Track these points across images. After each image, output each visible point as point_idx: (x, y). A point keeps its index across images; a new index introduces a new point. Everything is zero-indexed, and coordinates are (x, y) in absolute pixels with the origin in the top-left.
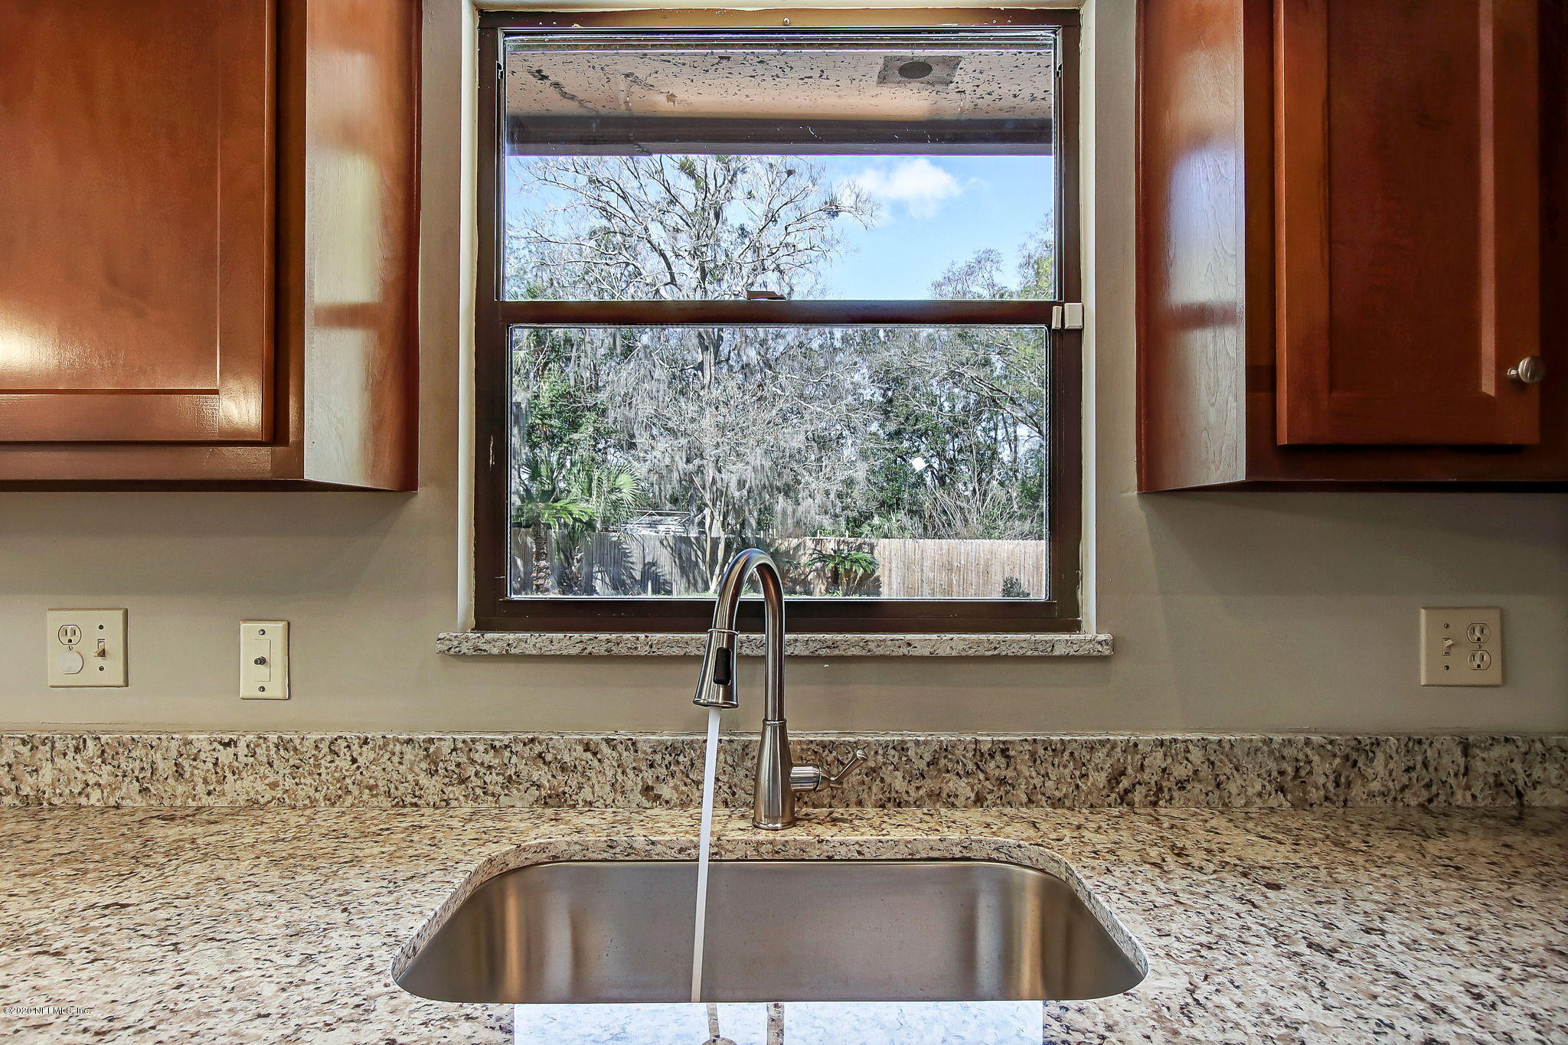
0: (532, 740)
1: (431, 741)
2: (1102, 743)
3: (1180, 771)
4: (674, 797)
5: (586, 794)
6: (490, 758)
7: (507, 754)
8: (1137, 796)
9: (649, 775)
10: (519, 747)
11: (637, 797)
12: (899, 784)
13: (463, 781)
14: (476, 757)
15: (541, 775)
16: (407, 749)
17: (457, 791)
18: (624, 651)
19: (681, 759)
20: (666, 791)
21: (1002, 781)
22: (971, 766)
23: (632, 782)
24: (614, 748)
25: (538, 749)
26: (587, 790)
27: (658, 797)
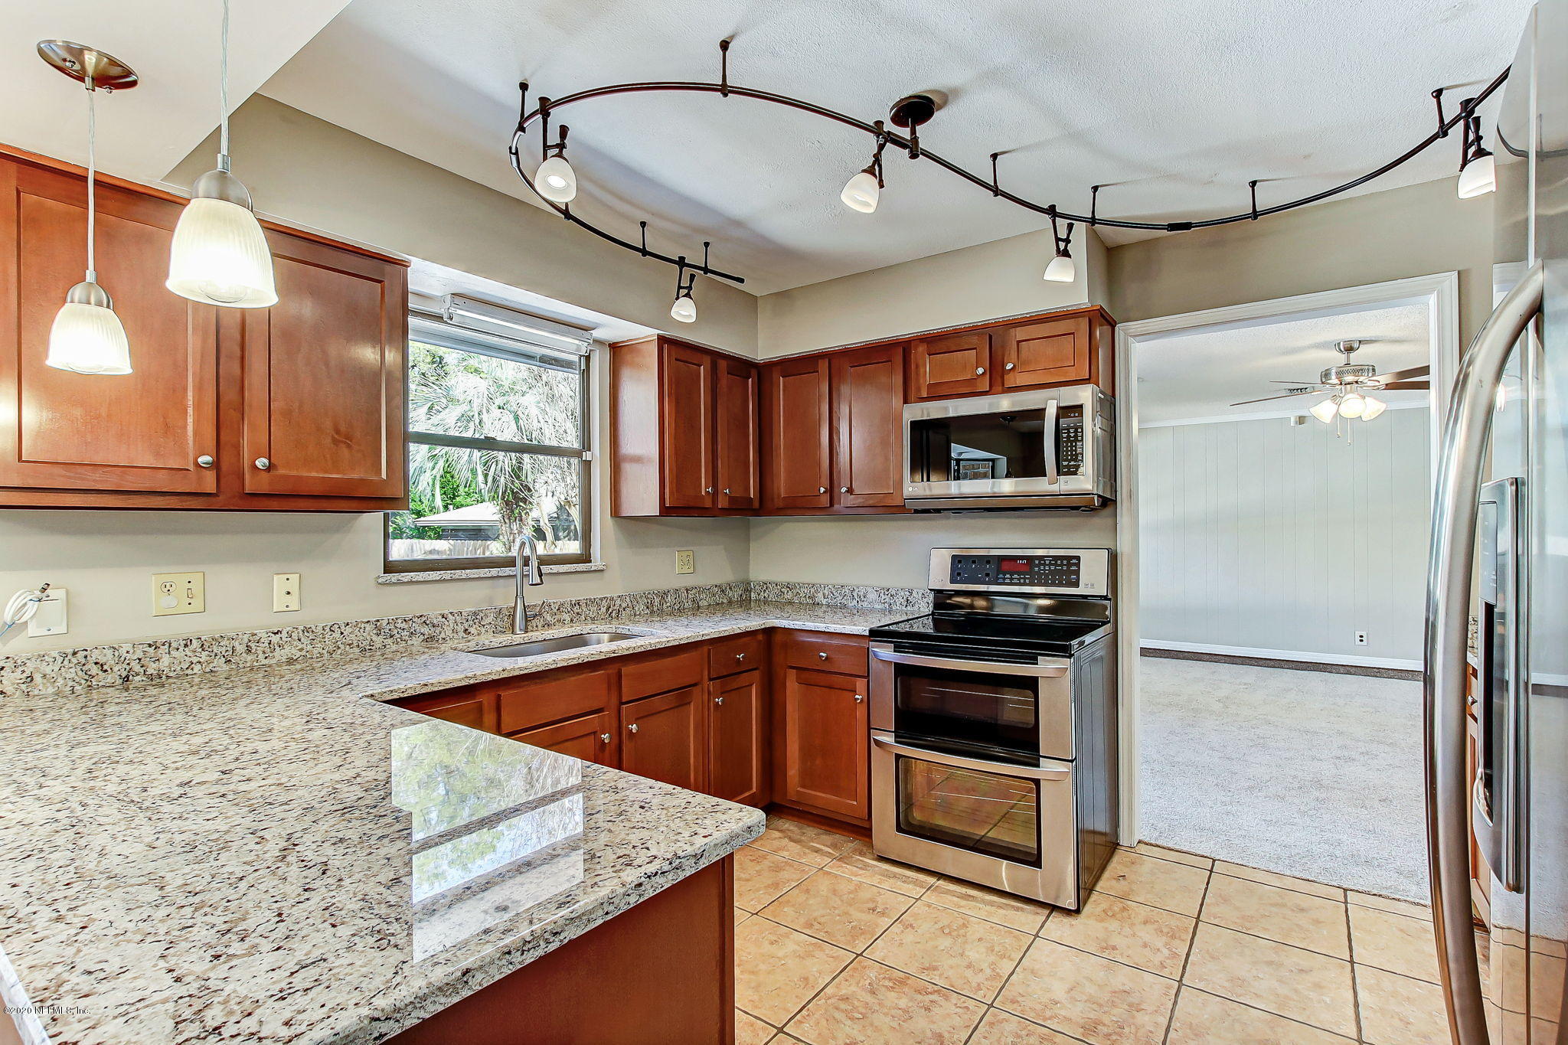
0: (421, 616)
1: (378, 621)
2: (604, 598)
3: (624, 605)
4: (476, 632)
5: (443, 635)
6: (404, 625)
7: (411, 622)
8: (613, 615)
9: (466, 625)
10: (416, 620)
11: (462, 634)
12: (549, 618)
13: (391, 637)
14: (398, 625)
15: (425, 630)
16: (367, 625)
17: (389, 641)
18: (457, 577)
19: (478, 617)
20: (472, 630)
21: (578, 614)
22: (569, 610)
23: (460, 628)
24: (453, 615)
25: (423, 619)
26: (443, 633)
27: (470, 633)
